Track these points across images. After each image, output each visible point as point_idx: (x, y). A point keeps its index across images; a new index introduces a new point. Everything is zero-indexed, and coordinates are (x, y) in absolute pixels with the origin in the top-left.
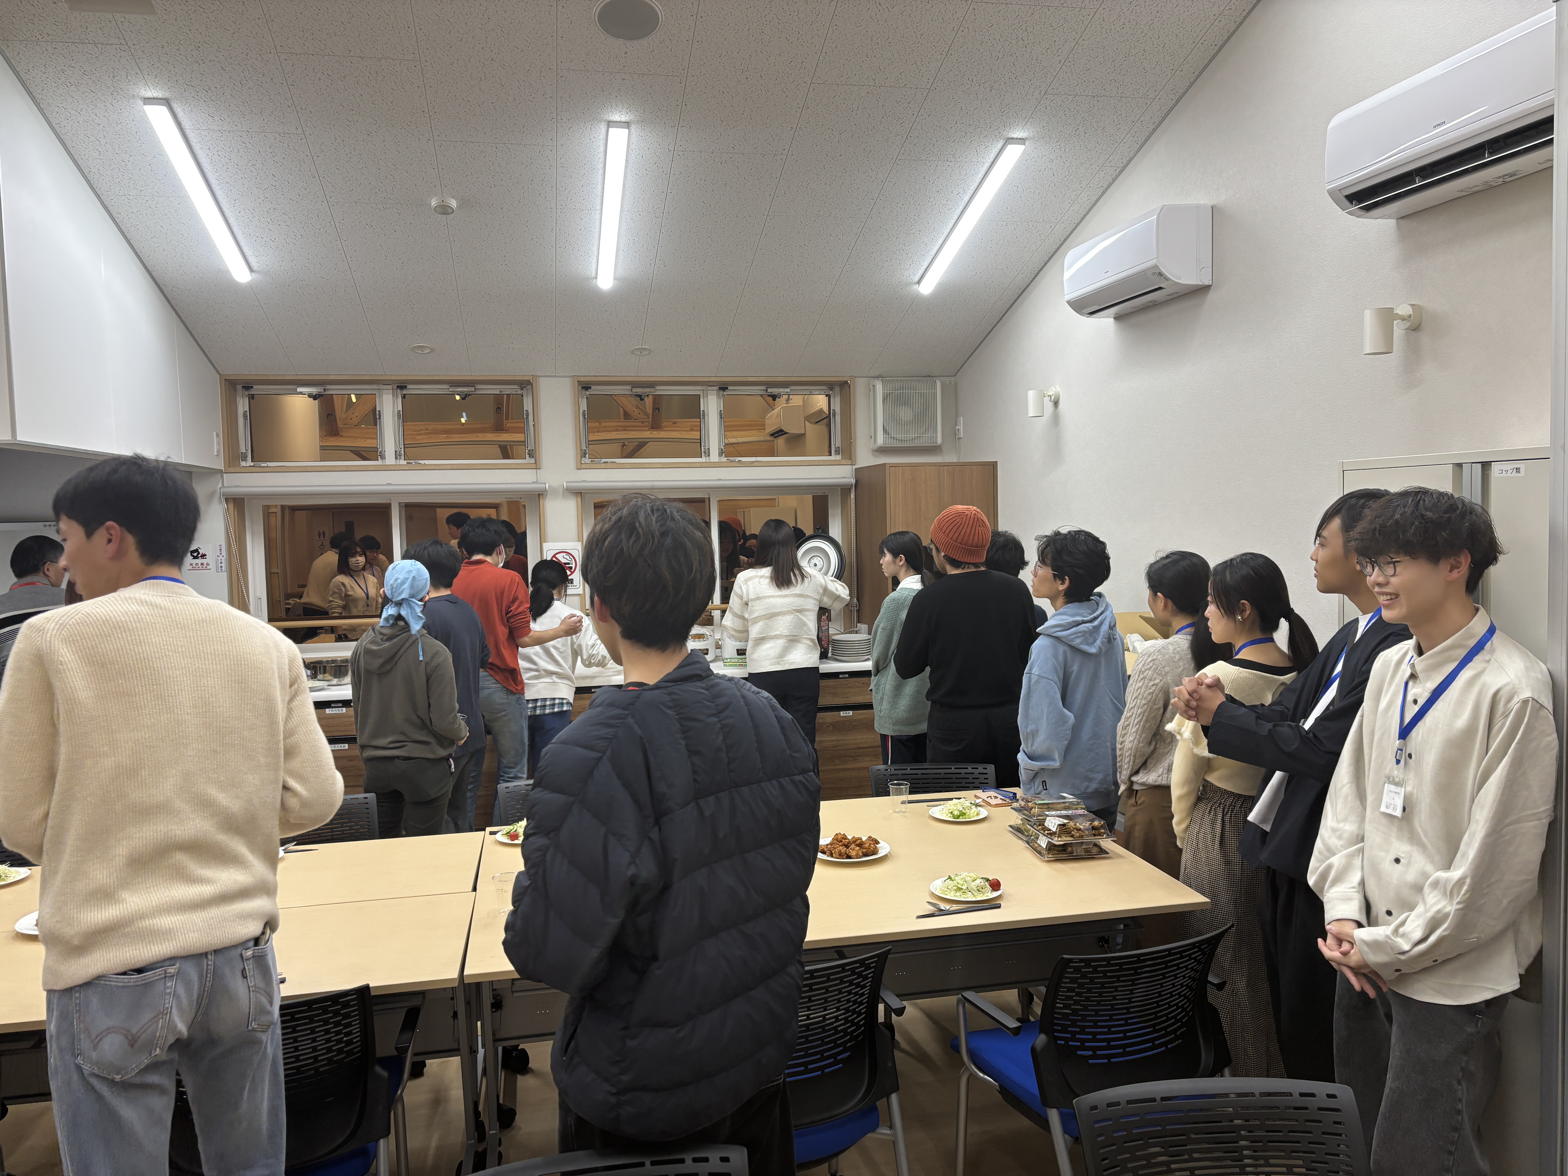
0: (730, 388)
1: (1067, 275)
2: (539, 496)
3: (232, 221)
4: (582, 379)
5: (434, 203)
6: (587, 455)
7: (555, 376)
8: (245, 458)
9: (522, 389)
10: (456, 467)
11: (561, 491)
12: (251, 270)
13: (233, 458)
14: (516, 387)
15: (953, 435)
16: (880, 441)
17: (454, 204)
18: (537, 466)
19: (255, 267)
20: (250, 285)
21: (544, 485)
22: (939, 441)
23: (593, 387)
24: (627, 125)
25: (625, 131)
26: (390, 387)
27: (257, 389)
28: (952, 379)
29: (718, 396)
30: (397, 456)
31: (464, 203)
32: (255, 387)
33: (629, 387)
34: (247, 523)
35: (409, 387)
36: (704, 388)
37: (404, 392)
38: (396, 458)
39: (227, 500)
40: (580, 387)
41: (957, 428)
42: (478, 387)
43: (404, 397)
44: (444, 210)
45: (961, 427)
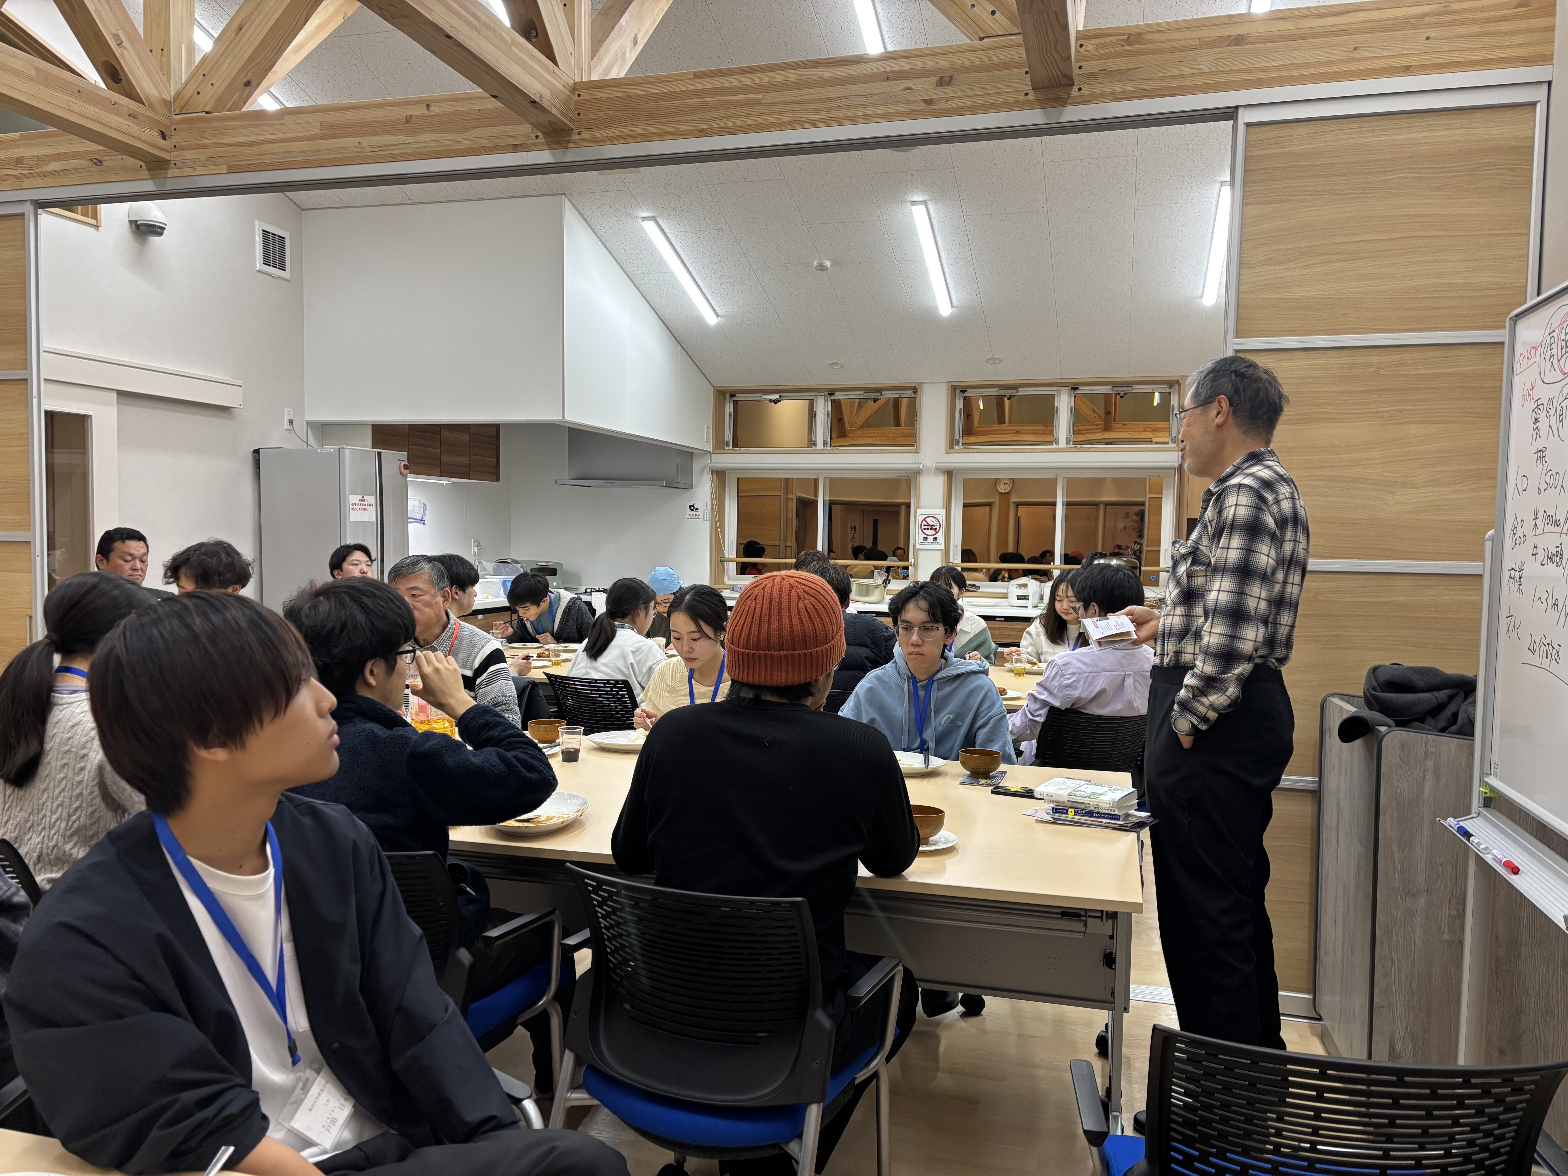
0: (1080, 388)
2: (918, 473)
3: (701, 285)
4: (955, 384)
5: (815, 264)
6: (960, 444)
7: (935, 383)
8: (728, 445)
9: (914, 393)
10: (860, 451)
11: (933, 470)
12: (718, 315)
13: (719, 445)
14: (911, 392)
17: (828, 264)
18: (917, 452)
19: (720, 314)
20: (718, 325)
21: (918, 465)
23: (969, 390)
24: (924, 202)
25: (922, 208)
26: (823, 394)
27: (739, 397)
29: (1070, 395)
30: (825, 444)
31: (835, 262)
32: (737, 395)
33: (996, 390)
34: (727, 489)
35: (836, 393)
36: (1058, 388)
37: (833, 397)
38: (824, 446)
39: (712, 472)
40: (958, 391)
42: (884, 392)
43: (833, 401)
44: (822, 268)
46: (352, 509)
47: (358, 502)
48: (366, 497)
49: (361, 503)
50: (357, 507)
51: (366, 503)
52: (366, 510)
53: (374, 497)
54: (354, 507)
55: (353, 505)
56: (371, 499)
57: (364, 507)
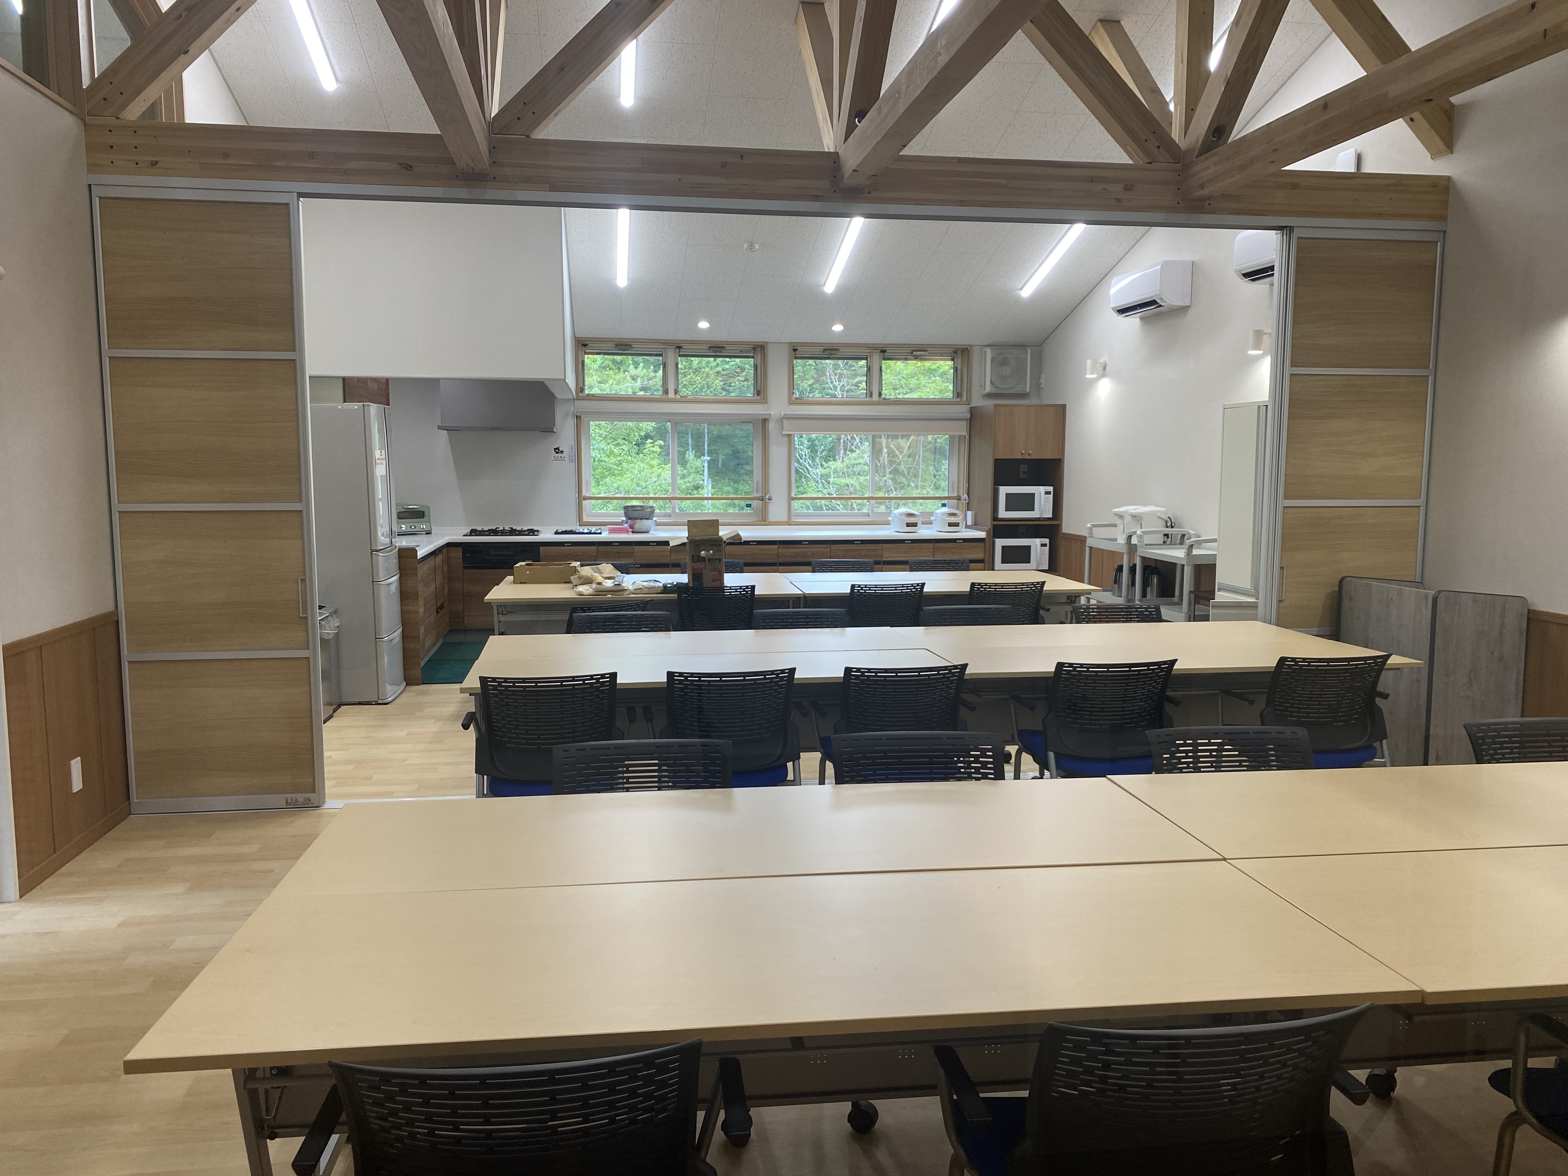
0: (888, 351)
1: (1113, 291)
4: (793, 344)
12: (629, 281)
15: (1037, 387)
16: (988, 388)
20: (622, 288)
21: (769, 414)
22: (1028, 390)
23: (799, 350)
28: (1039, 348)
30: (675, 392)
33: (821, 350)
34: (582, 433)
35: (684, 347)
36: (871, 351)
41: (1040, 381)
45: (1043, 380)
46: (377, 464)
47: (379, 457)
55: (377, 460)
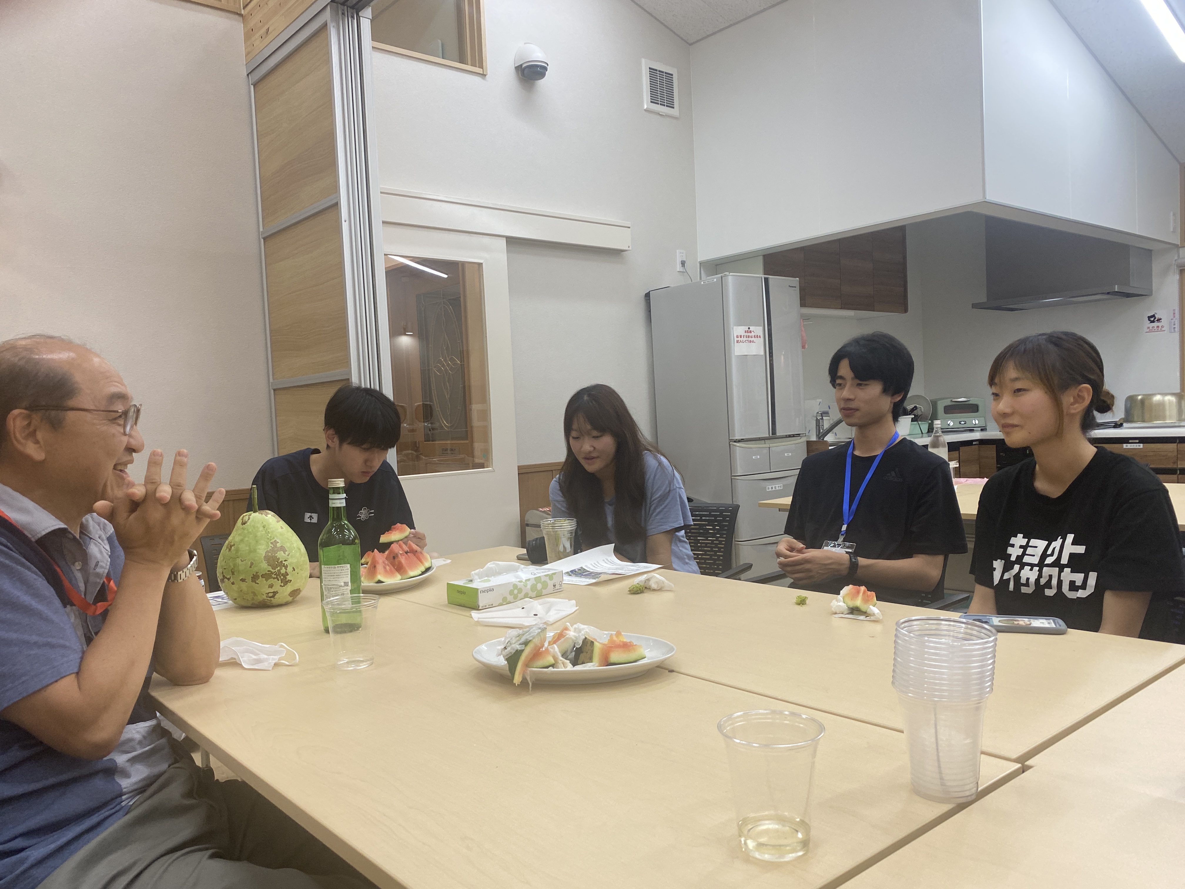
46: (737, 342)
47: (743, 334)
48: (752, 328)
49: (747, 334)
50: (742, 339)
51: (753, 334)
52: (753, 342)
53: (761, 328)
54: (739, 339)
55: (737, 337)
56: (758, 330)
57: (750, 339)
